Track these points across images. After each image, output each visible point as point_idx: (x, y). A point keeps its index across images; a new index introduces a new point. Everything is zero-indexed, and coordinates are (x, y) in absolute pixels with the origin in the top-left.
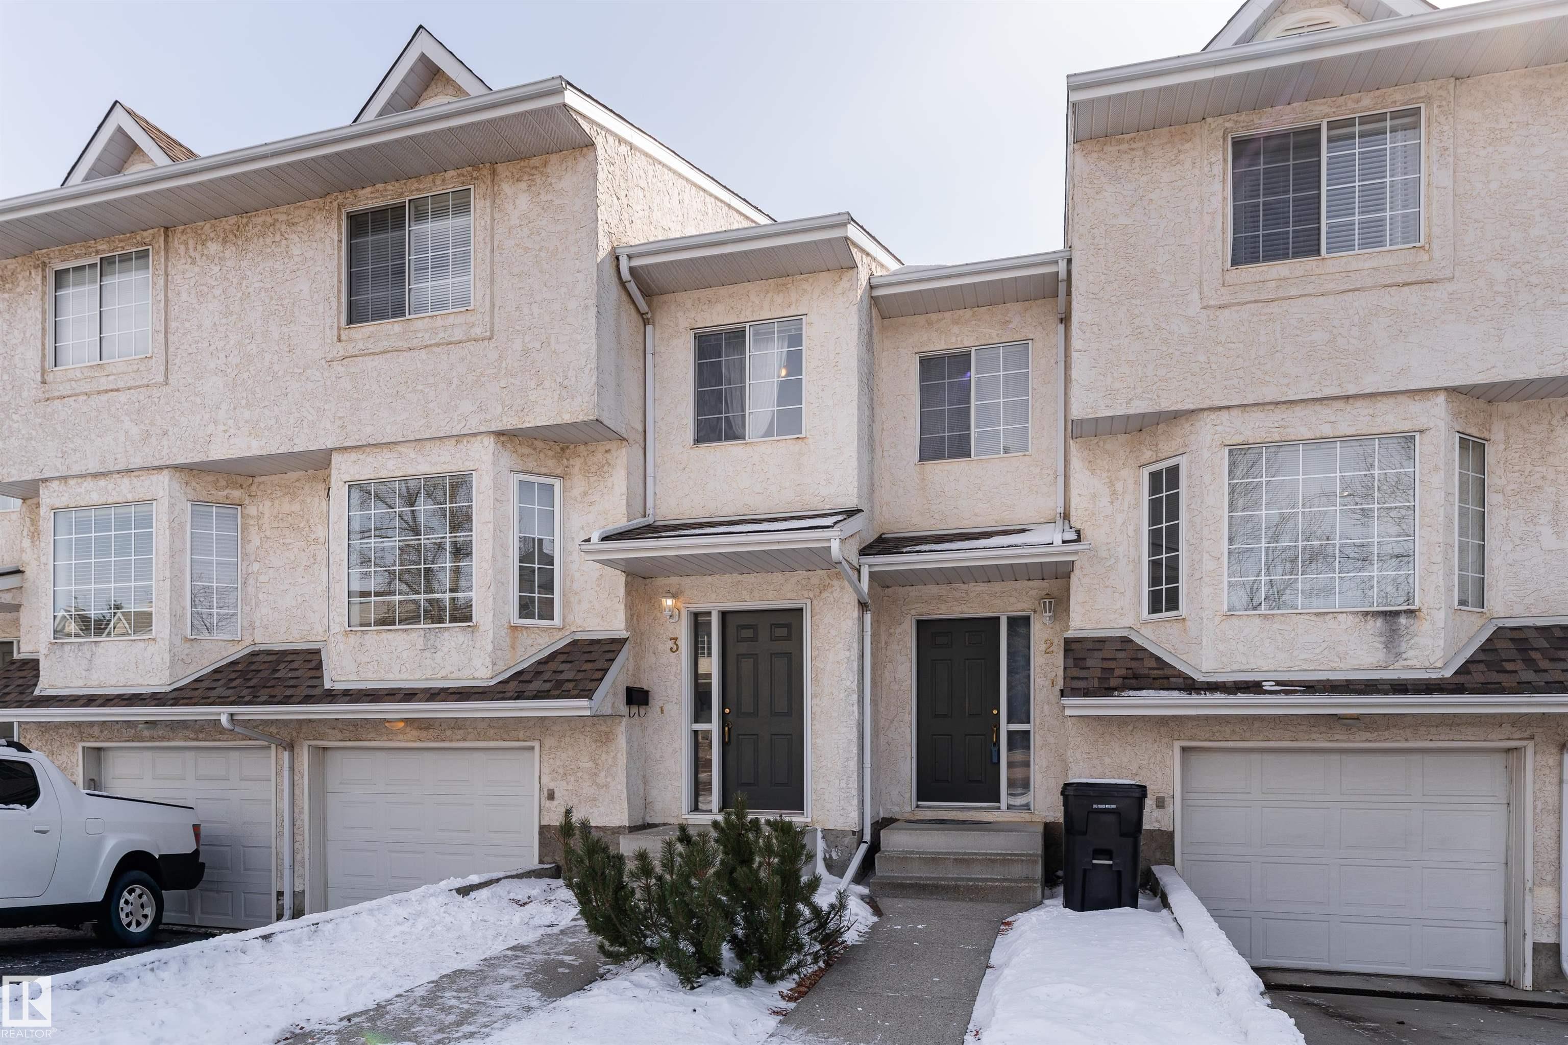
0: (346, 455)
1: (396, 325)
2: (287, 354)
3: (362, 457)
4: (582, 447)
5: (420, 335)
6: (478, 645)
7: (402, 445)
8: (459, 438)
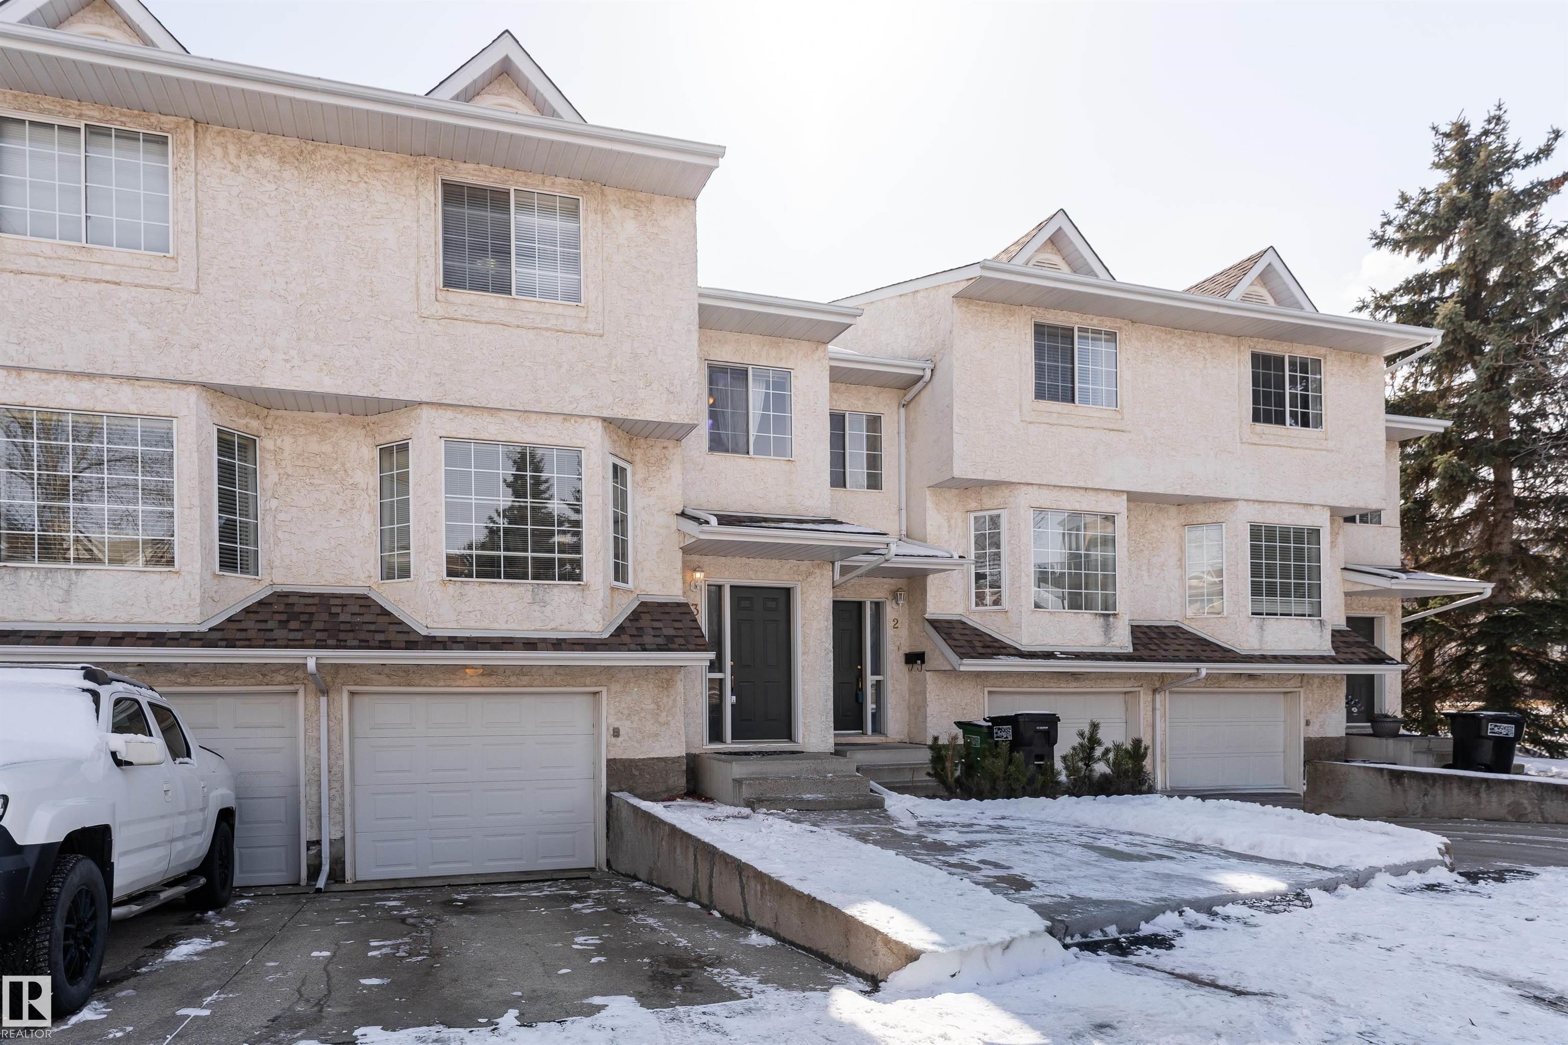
0: (440, 412)
1: (501, 301)
2: (370, 299)
3: (460, 416)
4: (642, 441)
5: (531, 316)
6: (588, 602)
7: (506, 412)
8: (567, 416)
